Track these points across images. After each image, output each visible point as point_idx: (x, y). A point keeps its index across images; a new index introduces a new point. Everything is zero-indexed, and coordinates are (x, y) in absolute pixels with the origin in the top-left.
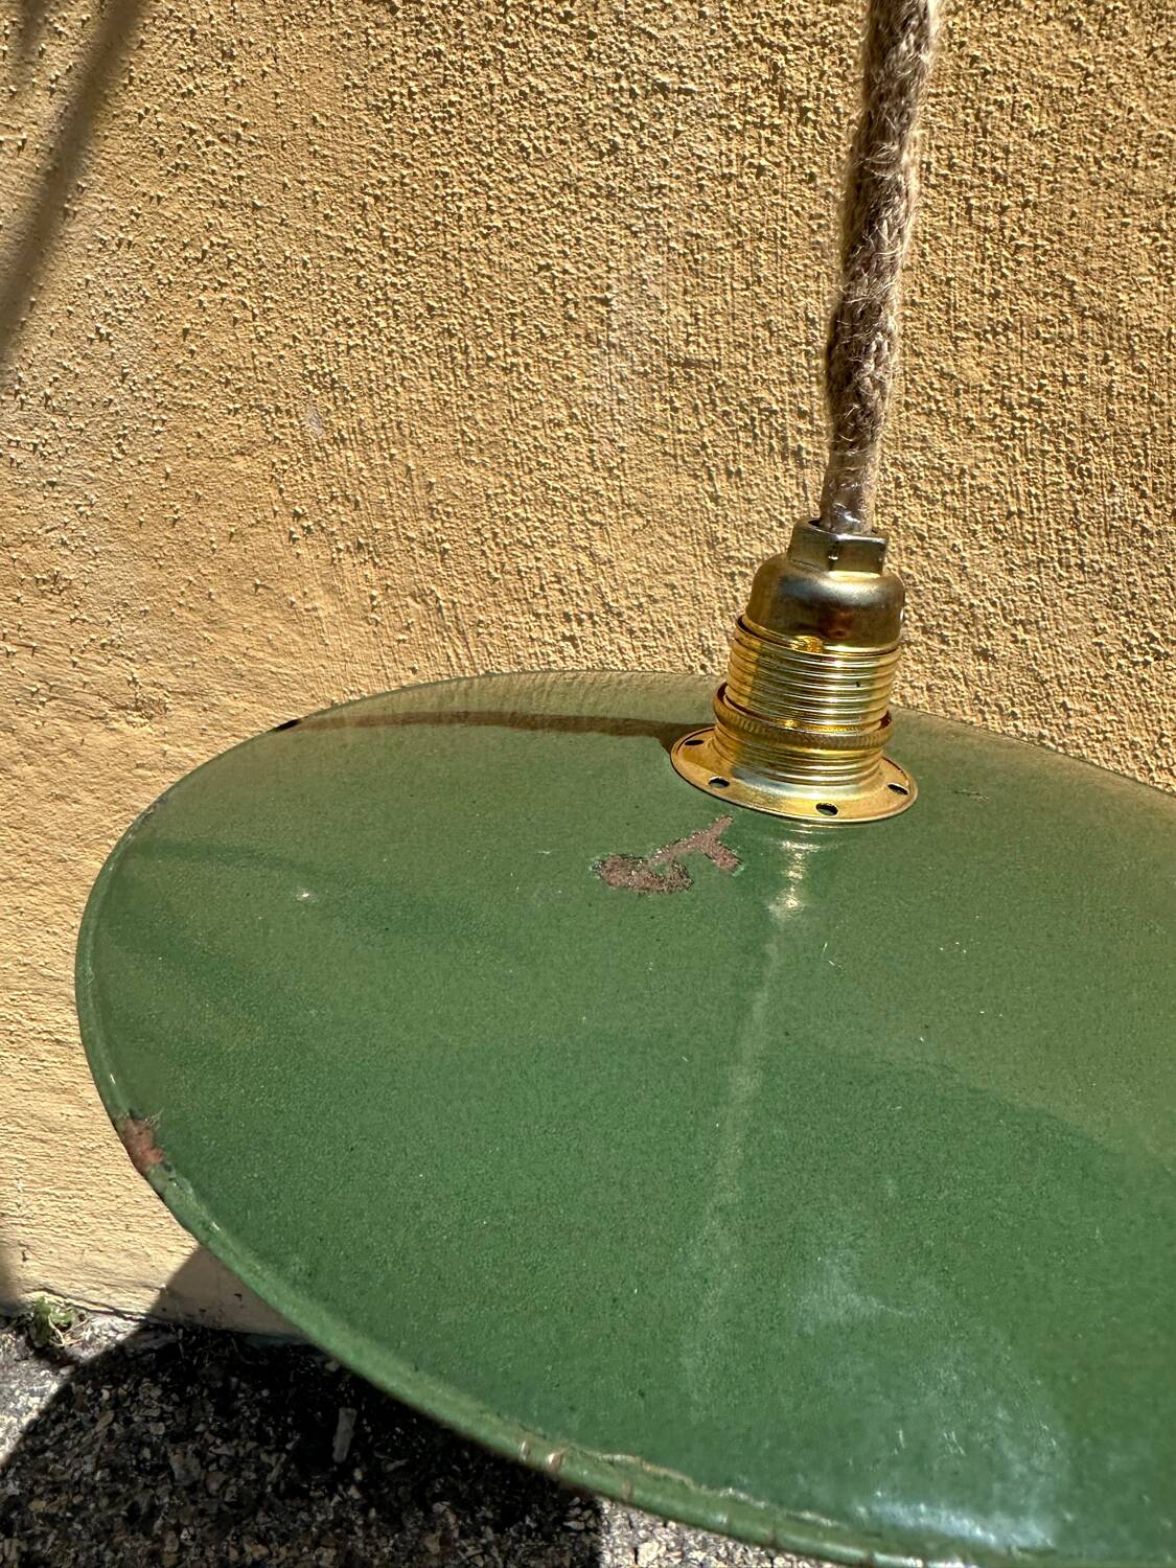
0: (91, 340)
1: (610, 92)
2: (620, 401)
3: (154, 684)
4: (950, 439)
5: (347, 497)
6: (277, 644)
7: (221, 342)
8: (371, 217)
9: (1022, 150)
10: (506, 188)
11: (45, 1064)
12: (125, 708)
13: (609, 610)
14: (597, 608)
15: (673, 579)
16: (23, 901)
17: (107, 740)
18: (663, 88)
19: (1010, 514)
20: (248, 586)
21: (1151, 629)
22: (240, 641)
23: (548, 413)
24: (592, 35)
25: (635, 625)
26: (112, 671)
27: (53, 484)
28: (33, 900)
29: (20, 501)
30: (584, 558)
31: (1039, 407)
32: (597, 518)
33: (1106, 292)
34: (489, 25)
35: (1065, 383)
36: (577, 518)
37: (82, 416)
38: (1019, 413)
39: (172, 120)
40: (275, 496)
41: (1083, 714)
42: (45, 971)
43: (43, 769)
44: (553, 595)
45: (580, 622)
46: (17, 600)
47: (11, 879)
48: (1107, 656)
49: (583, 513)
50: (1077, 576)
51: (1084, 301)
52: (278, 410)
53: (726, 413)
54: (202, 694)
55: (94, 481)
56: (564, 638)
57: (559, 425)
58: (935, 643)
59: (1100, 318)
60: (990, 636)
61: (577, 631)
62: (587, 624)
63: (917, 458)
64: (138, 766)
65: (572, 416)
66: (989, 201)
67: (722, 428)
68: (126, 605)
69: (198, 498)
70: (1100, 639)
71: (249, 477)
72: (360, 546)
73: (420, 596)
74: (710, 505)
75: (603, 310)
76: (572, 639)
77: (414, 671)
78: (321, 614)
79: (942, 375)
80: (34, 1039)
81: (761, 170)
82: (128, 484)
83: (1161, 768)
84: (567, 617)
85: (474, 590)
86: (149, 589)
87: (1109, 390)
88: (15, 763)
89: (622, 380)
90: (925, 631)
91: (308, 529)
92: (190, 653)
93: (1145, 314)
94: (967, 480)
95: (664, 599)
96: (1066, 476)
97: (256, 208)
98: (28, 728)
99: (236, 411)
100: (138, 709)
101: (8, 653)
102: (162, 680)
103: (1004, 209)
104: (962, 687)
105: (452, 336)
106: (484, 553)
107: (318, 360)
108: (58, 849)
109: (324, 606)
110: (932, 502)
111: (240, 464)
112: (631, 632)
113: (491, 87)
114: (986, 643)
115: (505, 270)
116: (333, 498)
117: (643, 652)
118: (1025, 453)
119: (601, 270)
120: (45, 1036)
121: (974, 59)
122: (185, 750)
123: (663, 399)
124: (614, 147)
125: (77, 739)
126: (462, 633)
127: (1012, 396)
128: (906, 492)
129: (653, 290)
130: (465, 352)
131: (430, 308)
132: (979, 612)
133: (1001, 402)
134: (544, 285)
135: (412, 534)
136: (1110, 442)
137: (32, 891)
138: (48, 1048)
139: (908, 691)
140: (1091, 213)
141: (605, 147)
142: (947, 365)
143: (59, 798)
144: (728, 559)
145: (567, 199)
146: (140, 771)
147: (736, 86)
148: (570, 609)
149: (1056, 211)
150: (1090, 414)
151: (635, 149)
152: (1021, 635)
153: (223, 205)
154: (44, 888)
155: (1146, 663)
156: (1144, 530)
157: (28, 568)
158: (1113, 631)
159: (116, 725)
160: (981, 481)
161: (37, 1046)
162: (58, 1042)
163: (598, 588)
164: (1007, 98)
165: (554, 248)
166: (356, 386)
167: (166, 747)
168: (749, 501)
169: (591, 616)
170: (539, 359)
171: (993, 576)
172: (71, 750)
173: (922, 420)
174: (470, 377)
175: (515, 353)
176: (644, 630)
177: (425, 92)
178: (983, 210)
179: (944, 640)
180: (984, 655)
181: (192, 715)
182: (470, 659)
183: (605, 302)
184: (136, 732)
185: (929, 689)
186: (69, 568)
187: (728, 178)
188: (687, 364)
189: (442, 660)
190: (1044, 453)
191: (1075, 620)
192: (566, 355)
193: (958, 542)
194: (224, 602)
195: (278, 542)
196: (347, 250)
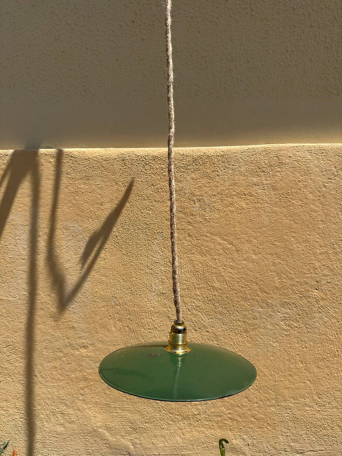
0: (83, 293)
1: (151, 263)
2: (154, 298)
3: (87, 343)
4: (197, 302)
5: (117, 313)
6: (106, 335)
7: (101, 293)
8: (122, 277)
9: (199, 268)
10: (139, 273)
11: (59, 419)
12: (81, 347)
13: (155, 328)
14: (153, 327)
15: (164, 322)
16: (60, 384)
17: (78, 353)
18: (157, 262)
19: (207, 312)
20: (103, 326)
21: (229, 327)
22: (101, 335)
23: (145, 300)
24: (148, 257)
25: (159, 330)
26: (80, 341)
27: (75, 313)
28: (62, 383)
29: (69, 315)
30: (151, 320)
31: (207, 298)
32: (152, 314)
33: (212, 284)
34: (136, 256)
35: (210, 294)
36: (150, 314)
37: (80, 303)
38: (205, 298)
39: (97, 266)
40: (107, 312)
41: (223, 340)
42: (62, 398)
43: (67, 359)
44: (147, 326)
45: (151, 330)
46: (67, 330)
47: (58, 379)
48: (224, 331)
49: (150, 313)
50: (217, 320)
51: (210, 285)
52: (108, 301)
53: (168, 299)
54: (94, 344)
55: (81, 312)
56: (149, 332)
57: (147, 302)
58: (201, 330)
59: (212, 287)
60: (208, 329)
61: (151, 331)
62: (152, 330)
63: (193, 304)
64: (83, 357)
65: (148, 300)
66: (196, 274)
67: (168, 301)
68: (84, 330)
69: (96, 314)
70: (223, 329)
71: (104, 311)
72: (119, 320)
73: (128, 327)
74: (168, 312)
75: (151, 287)
76: (150, 332)
77: (127, 338)
78: (113, 330)
79: (195, 294)
80: (58, 413)
81: (169, 271)
82: (86, 312)
83: (236, 348)
84: (149, 329)
85: (135, 325)
86: (87, 328)
87: (215, 295)
88: (62, 358)
89: (155, 296)
90: (199, 328)
91: (112, 318)
92: (93, 338)
93: (217, 286)
94: (200, 307)
95: (162, 325)
96: (213, 306)
97: (107, 276)
98: (65, 351)
99: (103, 302)
100: (84, 347)
101: (64, 339)
102: (88, 342)
103: (198, 275)
104: (206, 337)
105: (132, 291)
106: (137, 320)
107: (114, 294)
108: (68, 373)
109: (114, 329)
110: (197, 310)
111: (103, 309)
112: (158, 331)
113: (137, 263)
114: (208, 330)
115: (139, 283)
116: (116, 313)
117: (160, 334)
118: (207, 303)
119: (151, 282)
120: (60, 412)
121: (192, 259)
122: (91, 354)
123: (160, 298)
124: (152, 269)
125: (73, 353)
126: (134, 332)
127: (204, 296)
128: (193, 309)
129: (157, 284)
130: (134, 293)
131: (129, 288)
132: (206, 325)
133: (203, 297)
134: (144, 284)
135: (127, 318)
136: (217, 302)
137: (62, 382)
138: (60, 415)
139: (198, 338)
140: (208, 275)
141: (150, 269)
142: (195, 293)
143: (69, 363)
144: (171, 319)
145: (146, 274)
146: (83, 358)
147: (165, 262)
148: (149, 328)
149: (204, 275)
150: (214, 298)
151: (154, 269)
152: (212, 328)
153: (103, 276)
154: (64, 381)
155: (230, 332)
156: (224, 313)
157: (69, 325)
158: (225, 327)
159: (80, 350)
160: (202, 307)
161: (58, 415)
162: (62, 413)
163: (153, 324)
164: (196, 263)
165: (145, 280)
166: (119, 298)
167: (88, 353)
168: (173, 311)
169: (152, 328)
170: (144, 293)
171: (206, 320)
172: (72, 355)
173: (193, 299)
174: (135, 296)
175: (141, 293)
176: (160, 330)
177: (129, 263)
178: (196, 275)
179: (202, 330)
180: (207, 332)
181: (92, 348)
182: (135, 336)
183: (152, 286)
184: (83, 351)
185: (201, 337)
186: (75, 325)
187: (166, 272)
188: (163, 293)
189: (131, 337)
190: (209, 303)
191: (219, 326)
192: (147, 293)
193: (201, 315)
194: (99, 329)
195: (107, 319)
196: (119, 281)
